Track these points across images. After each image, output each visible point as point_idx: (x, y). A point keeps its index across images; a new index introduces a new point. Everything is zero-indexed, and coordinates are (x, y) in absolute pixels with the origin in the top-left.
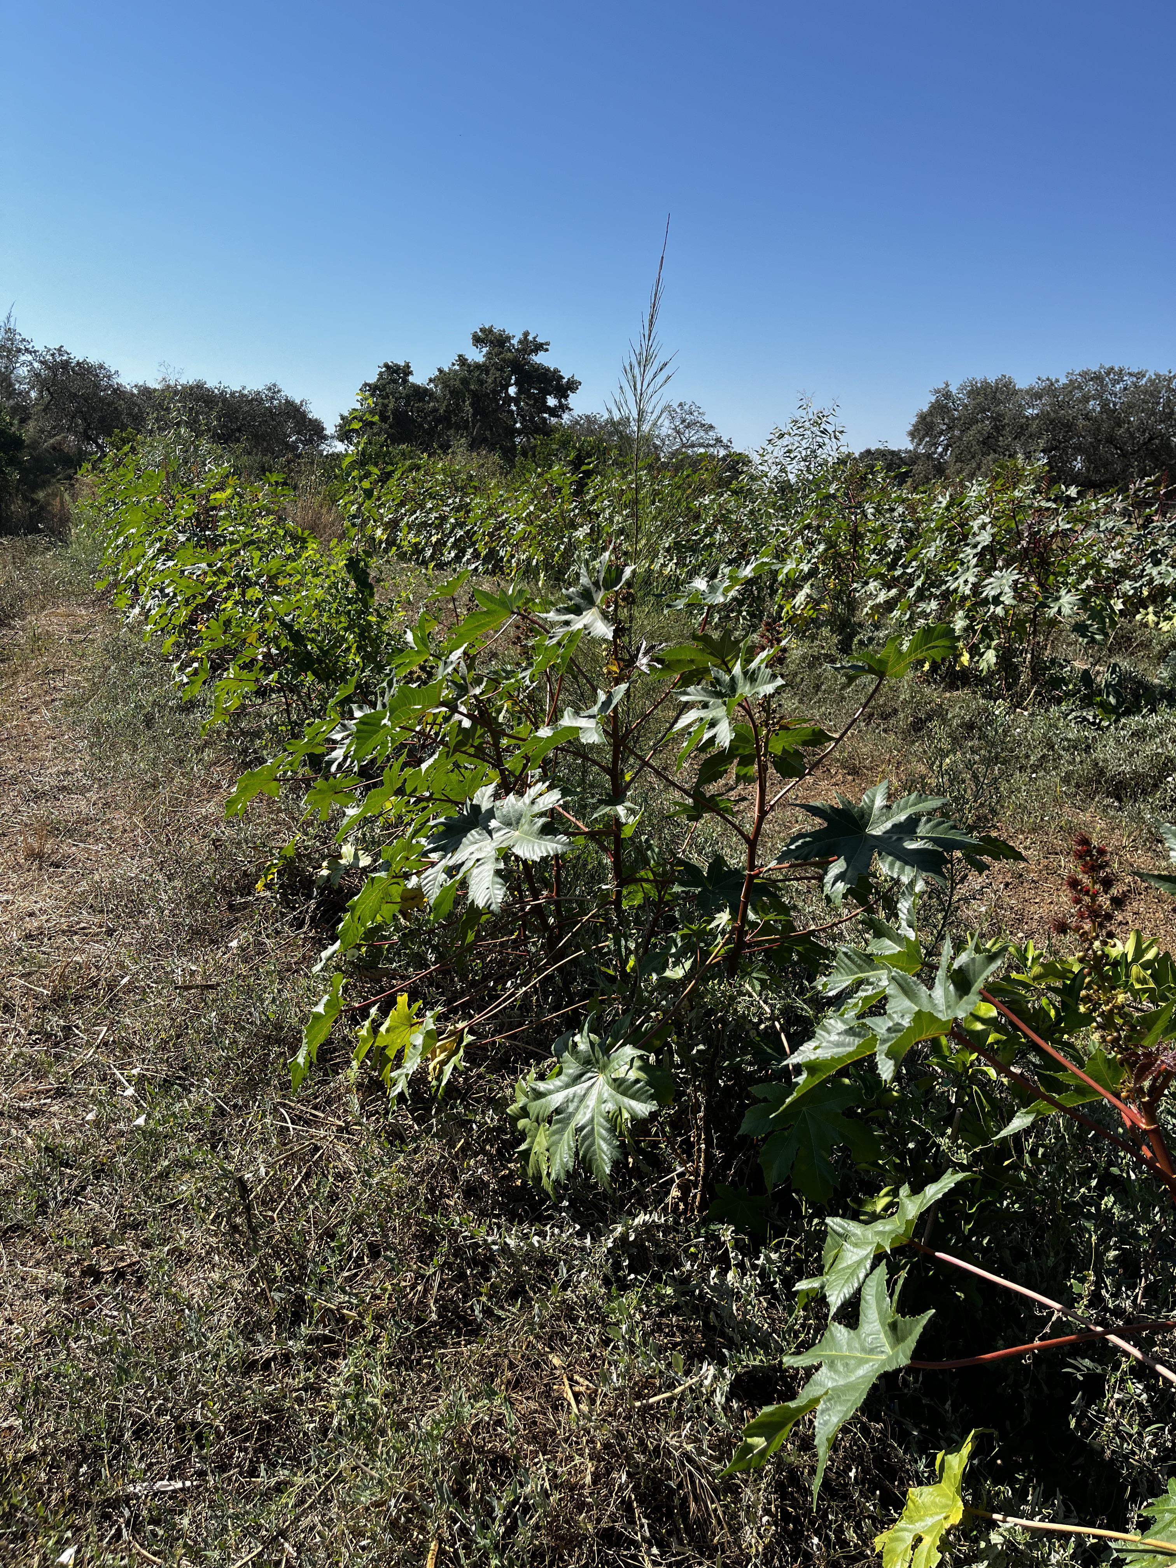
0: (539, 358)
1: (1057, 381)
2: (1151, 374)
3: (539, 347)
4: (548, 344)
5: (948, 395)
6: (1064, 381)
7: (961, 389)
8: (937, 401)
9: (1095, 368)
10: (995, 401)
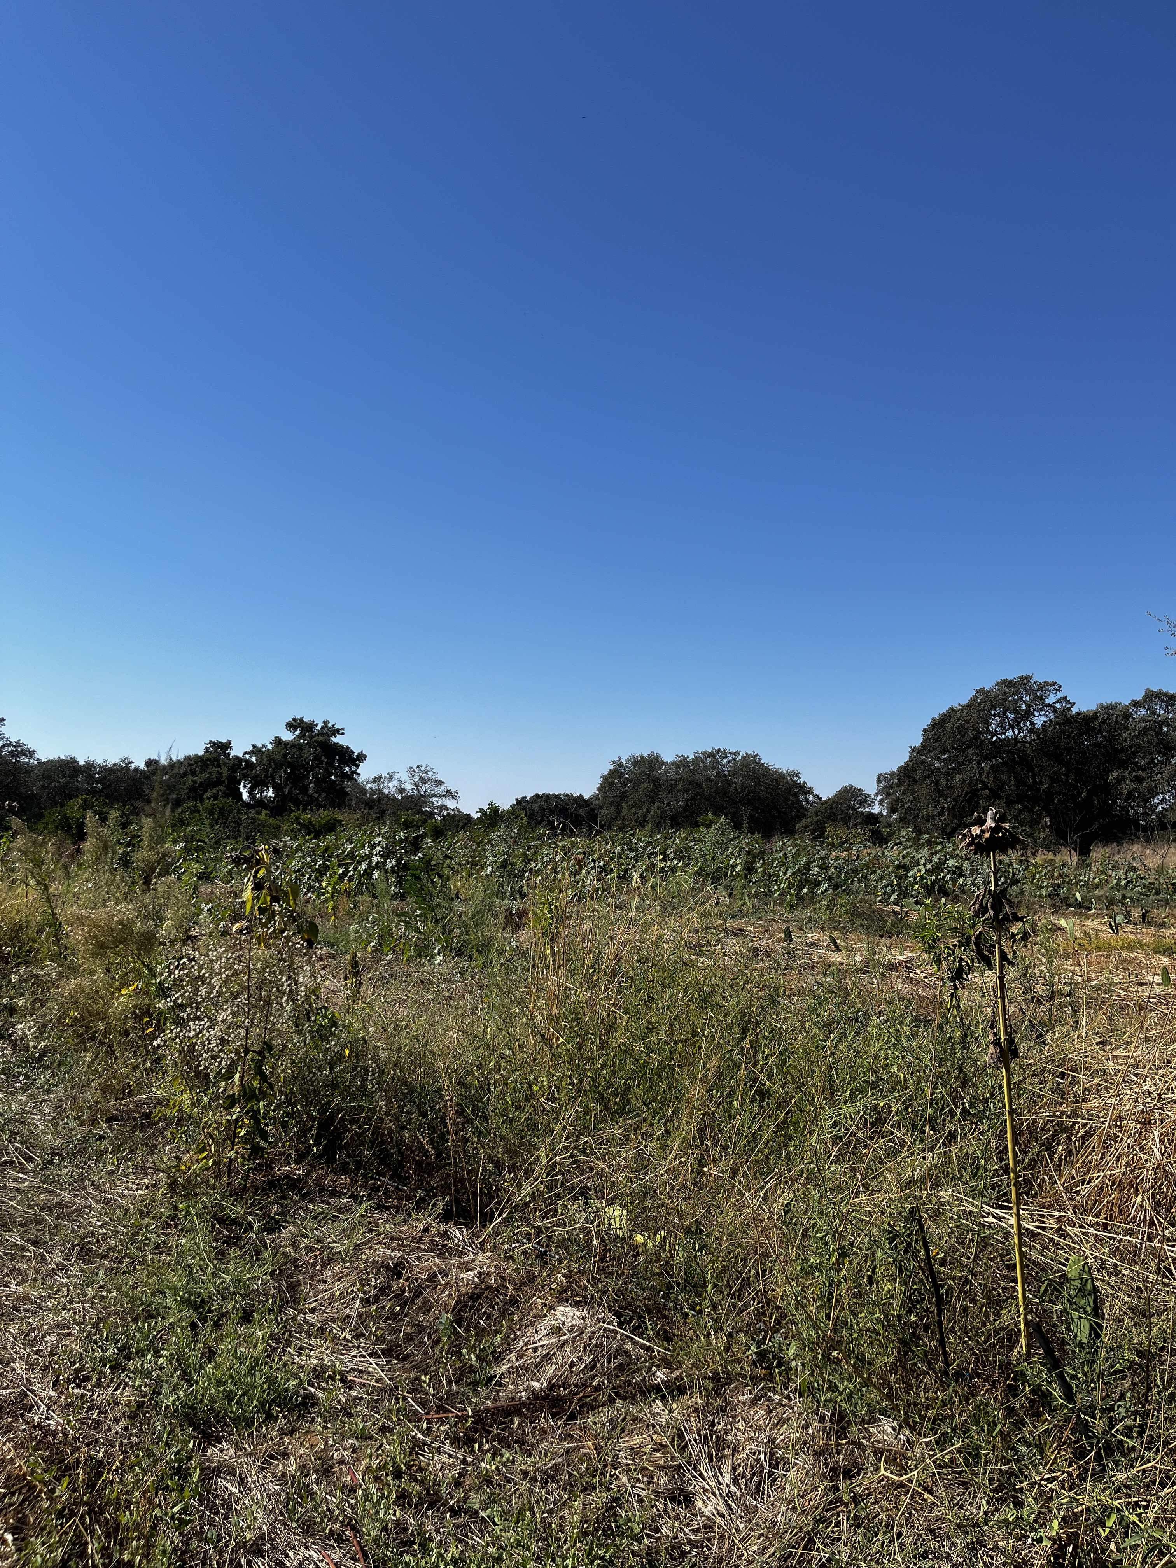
0: (337, 739)
1: (688, 757)
2: (743, 753)
3: (337, 732)
4: (343, 729)
5: (620, 765)
6: (692, 757)
7: (628, 761)
8: (615, 769)
9: (710, 750)
10: (651, 769)
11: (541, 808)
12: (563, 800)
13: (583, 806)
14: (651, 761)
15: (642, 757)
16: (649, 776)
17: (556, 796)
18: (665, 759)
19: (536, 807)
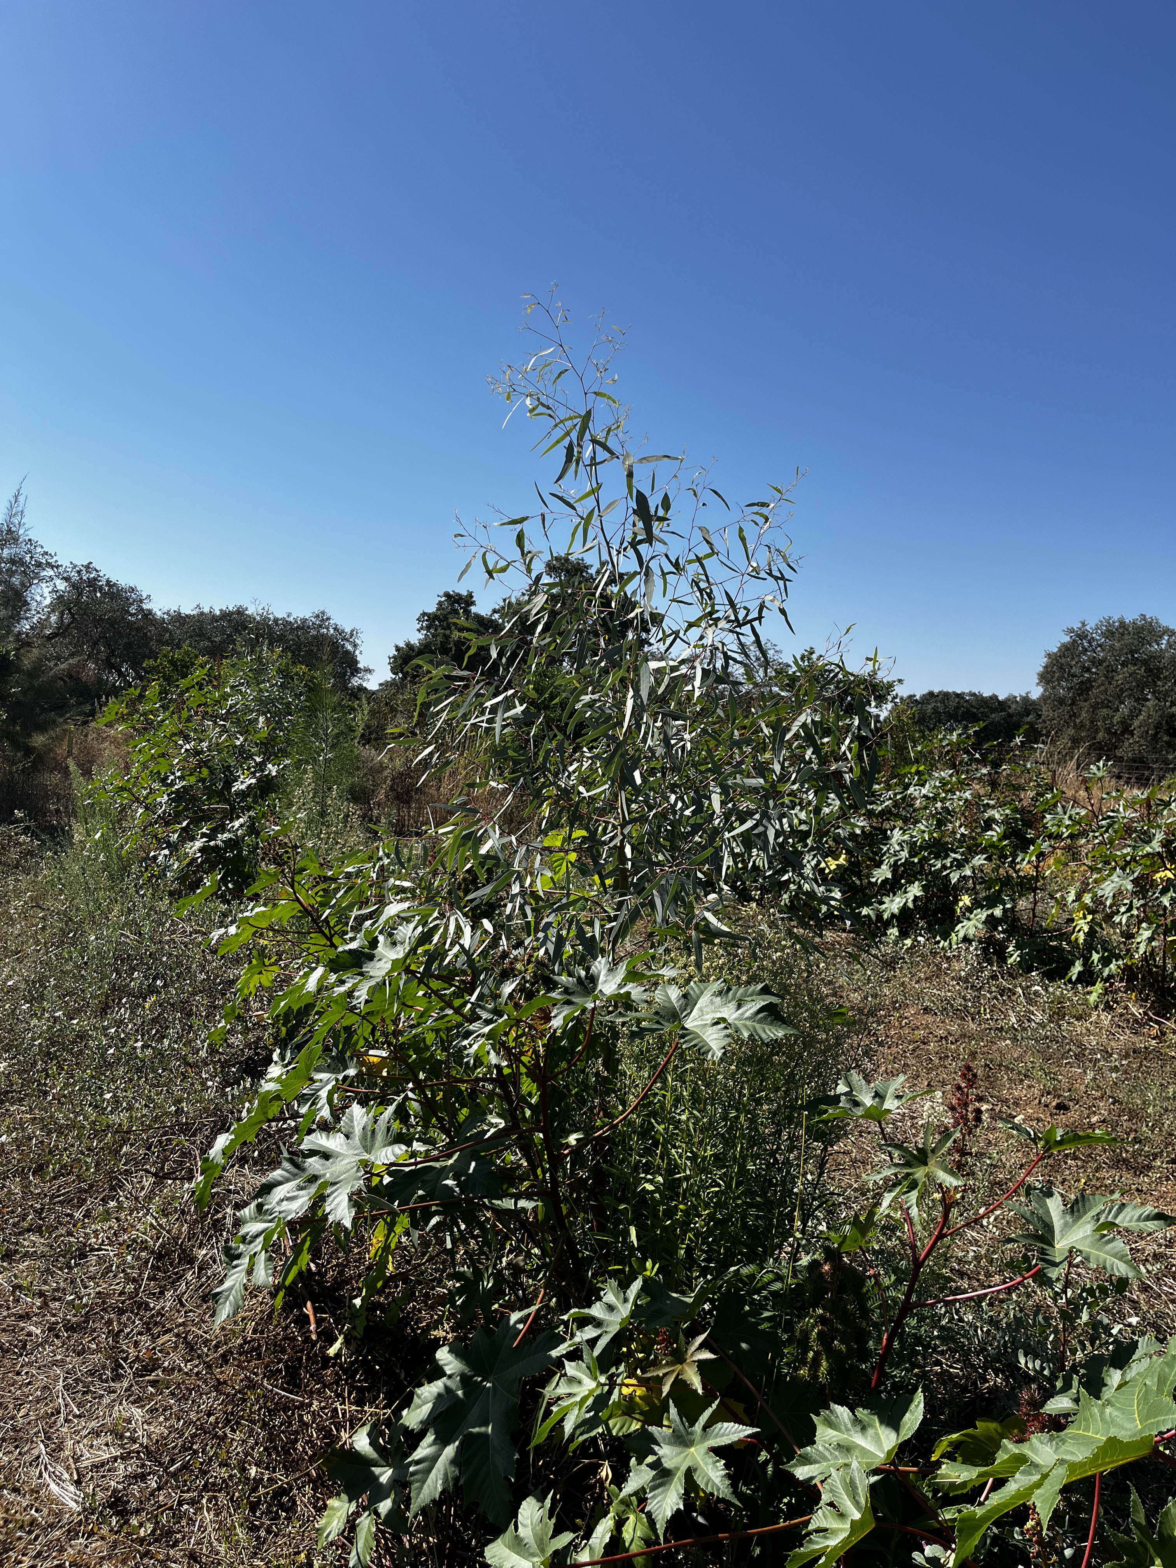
10: (1141, 641)
11: (935, 709)
12: (967, 701)
13: (996, 709)
14: (1139, 629)
16: (1136, 653)
17: (957, 695)
19: (929, 708)
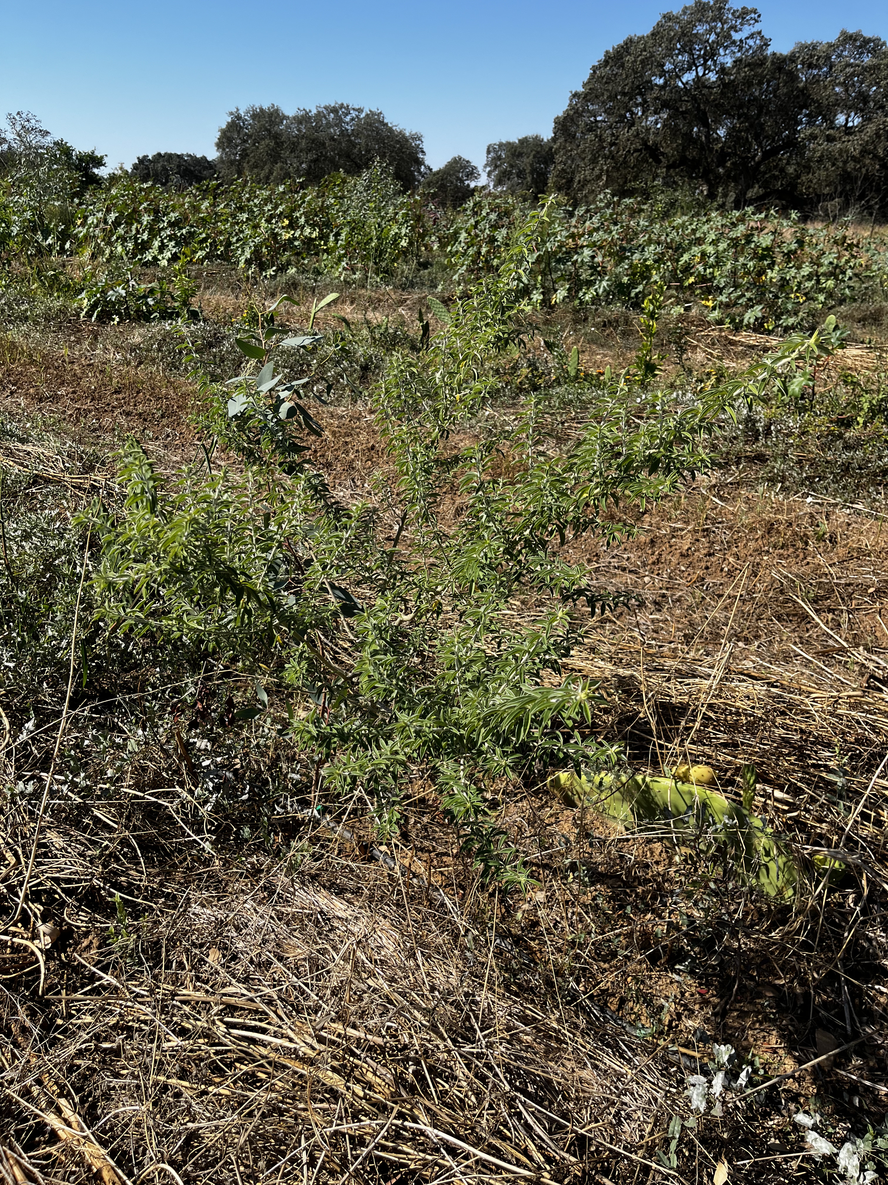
1: (310, 111)
7: (247, 113)
8: (233, 122)
9: (332, 105)
10: (272, 123)
11: (163, 167)
12: (186, 161)
13: (208, 169)
14: (271, 115)
15: (261, 110)
16: (269, 131)
18: (287, 113)
19: (159, 166)
